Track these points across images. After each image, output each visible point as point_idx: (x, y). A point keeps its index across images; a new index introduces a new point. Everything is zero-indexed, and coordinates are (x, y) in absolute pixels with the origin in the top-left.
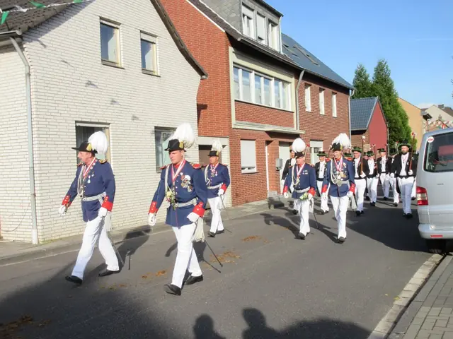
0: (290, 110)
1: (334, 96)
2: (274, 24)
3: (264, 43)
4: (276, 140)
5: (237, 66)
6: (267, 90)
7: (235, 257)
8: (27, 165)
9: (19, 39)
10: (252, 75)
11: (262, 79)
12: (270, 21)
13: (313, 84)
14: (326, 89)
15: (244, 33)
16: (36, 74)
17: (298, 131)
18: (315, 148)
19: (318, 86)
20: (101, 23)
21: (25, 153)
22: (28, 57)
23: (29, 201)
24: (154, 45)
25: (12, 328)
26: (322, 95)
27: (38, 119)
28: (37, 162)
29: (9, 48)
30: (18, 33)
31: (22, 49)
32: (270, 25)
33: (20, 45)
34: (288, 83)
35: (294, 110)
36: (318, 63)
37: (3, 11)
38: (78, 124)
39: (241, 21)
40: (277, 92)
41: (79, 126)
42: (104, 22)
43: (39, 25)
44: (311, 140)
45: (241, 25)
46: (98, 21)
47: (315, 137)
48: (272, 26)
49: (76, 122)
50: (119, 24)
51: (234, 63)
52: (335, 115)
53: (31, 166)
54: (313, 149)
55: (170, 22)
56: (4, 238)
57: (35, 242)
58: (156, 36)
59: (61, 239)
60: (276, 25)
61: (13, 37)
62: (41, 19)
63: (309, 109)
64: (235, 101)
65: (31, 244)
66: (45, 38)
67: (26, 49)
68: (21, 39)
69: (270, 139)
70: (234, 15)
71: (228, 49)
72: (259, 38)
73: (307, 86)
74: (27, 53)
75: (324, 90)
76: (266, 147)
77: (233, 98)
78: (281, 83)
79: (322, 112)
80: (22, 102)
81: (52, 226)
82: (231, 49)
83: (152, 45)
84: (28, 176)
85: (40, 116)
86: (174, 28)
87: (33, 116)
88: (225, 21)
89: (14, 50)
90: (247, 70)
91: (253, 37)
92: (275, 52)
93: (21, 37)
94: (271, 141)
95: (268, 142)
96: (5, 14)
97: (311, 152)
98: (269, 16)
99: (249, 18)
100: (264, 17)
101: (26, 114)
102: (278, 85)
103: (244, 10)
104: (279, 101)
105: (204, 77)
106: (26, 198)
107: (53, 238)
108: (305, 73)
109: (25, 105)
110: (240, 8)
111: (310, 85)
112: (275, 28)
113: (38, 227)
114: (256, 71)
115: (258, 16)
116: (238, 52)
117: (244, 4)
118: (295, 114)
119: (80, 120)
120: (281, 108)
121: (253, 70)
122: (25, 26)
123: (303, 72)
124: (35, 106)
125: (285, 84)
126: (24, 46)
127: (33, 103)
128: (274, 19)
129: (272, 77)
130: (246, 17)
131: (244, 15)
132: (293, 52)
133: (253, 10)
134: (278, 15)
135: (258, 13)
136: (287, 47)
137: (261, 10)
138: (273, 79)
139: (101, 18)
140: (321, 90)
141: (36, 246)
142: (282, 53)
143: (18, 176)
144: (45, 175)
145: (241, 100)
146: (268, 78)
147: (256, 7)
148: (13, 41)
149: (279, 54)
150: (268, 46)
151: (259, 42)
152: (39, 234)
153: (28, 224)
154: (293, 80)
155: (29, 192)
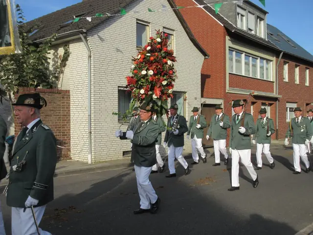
0: (272, 81)
1: (308, 71)
2: (261, 19)
3: (253, 32)
4: (260, 102)
5: (231, 49)
6: (254, 66)
7: (212, 181)
8: (87, 113)
9: (84, 35)
10: (243, 55)
11: (251, 58)
12: (258, 17)
13: (290, 62)
14: (301, 65)
15: (238, 26)
16: (94, 56)
17: (277, 96)
18: (290, 108)
19: (294, 63)
20: (137, 23)
21: (86, 106)
22: (90, 45)
23: (87, 137)
24: (173, 36)
25: (62, 212)
26: (297, 70)
27: (95, 85)
28: (93, 112)
29: (79, 40)
30: (84, 31)
31: (87, 41)
32: (258, 20)
33: (85, 38)
34: (271, 61)
35: (275, 81)
36: (296, 46)
37: (76, 17)
38: (120, 88)
39: (236, 18)
40: (262, 68)
41: (121, 90)
42: (139, 22)
43: (97, 25)
44: (287, 102)
45: (236, 21)
46: (135, 21)
47: (290, 100)
48: (260, 20)
49: (119, 87)
50: (149, 23)
51: (229, 47)
52: (307, 84)
53: (90, 114)
54: (288, 109)
55: (184, 20)
56: (73, 159)
57: (90, 162)
58: (174, 30)
59: (106, 162)
60: (263, 20)
61: (82, 33)
62: (99, 21)
63: (286, 80)
64: (229, 73)
65: (87, 163)
66: (101, 34)
67: (89, 41)
68: (86, 35)
69: (255, 100)
70: (231, 14)
71: (225, 38)
72: (249, 29)
73: (285, 63)
74: (89, 43)
75: (299, 66)
76: (252, 107)
77: (228, 72)
78: (265, 61)
79: (297, 82)
80: (86, 74)
81: (101, 153)
82: (227, 38)
83: (171, 36)
84: (87, 120)
85: (96, 83)
86: (186, 24)
87: (92, 83)
88: (225, 18)
89: (82, 41)
90: (239, 52)
91: (245, 29)
92: (261, 39)
93: (86, 33)
94: (255, 103)
95: (253, 103)
96: (77, 19)
97: (287, 111)
98: (258, 13)
99: (242, 16)
100: (254, 14)
101: (87, 82)
102: (263, 63)
103: (239, 10)
104: (263, 74)
105: (207, 57)
106: (86, 134)
107: (101, 161)
108: (284, 53)
109: (87, 75)
110: (236, 9)
111: (288, 63)
112: (262, 22)
113: (92, 153)
114: (246, 52)
115: (249, 14)
116: (233, 40)
117: (238, 6)
118: (275, 84)
119: (121, 85)
120: (265, 79)
121: (243, 52)
122: (89, 26)
123: (282, 53)
124: (93, 77)
125: (269, 62)
126: (88, 39)
127: (92, 75)
128: (262, 16)
129: (258, 57)
130: (240, 15)
131: (238, 14)
132: (276, 39)
133: (245, 10)
134: (265, 13)
135: (249, 12)
136: (272, 35)
137: (251, 10)
138: (259, 58)
139: (137, 19)
140: (296, 66)
141: (90, 165)
142: (266, 40)
143: (82, 120)
144: (97, 120)
145: (234, 73)
146: (255, 57)
147: (248, 7)
148: (81, 36)
149: (264, 40)
150: (256, 35)
151: (249, 32)
152: (93, 157)
153: (86, 151)
154: (274, 59)
155: (87, 130)
